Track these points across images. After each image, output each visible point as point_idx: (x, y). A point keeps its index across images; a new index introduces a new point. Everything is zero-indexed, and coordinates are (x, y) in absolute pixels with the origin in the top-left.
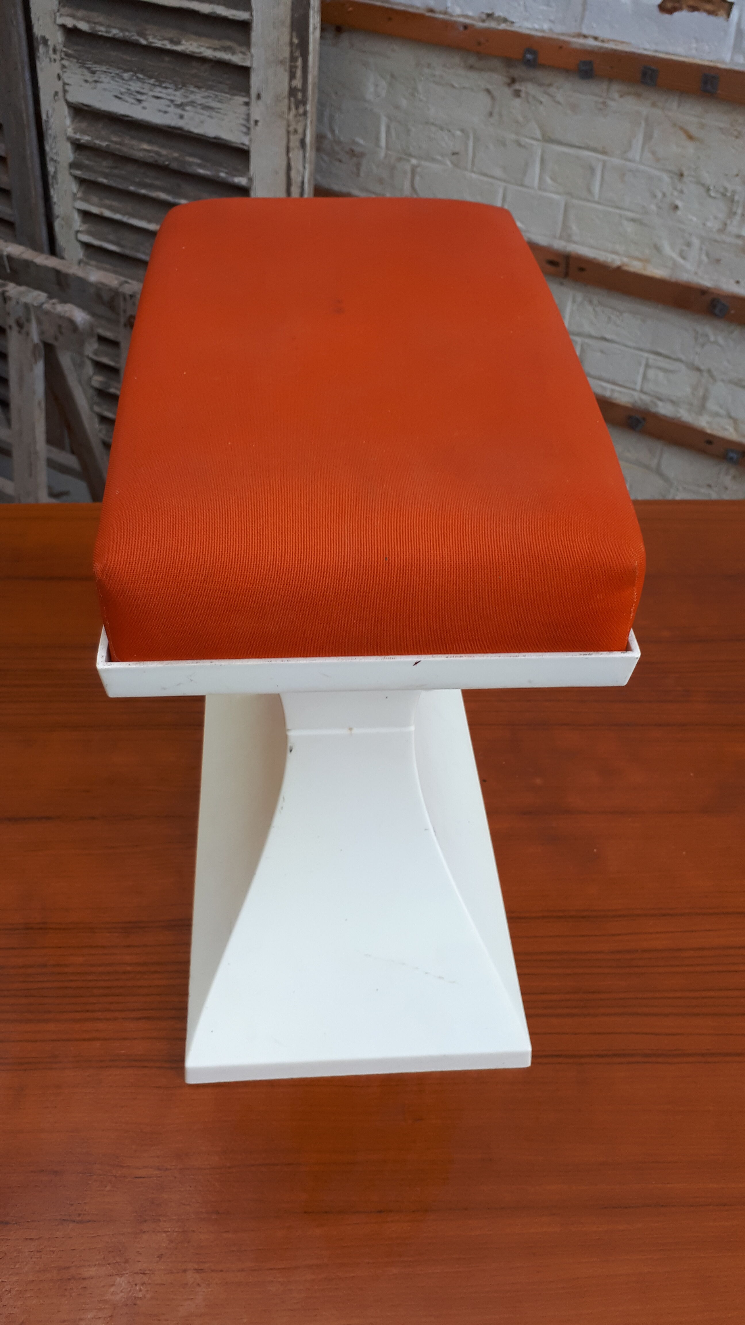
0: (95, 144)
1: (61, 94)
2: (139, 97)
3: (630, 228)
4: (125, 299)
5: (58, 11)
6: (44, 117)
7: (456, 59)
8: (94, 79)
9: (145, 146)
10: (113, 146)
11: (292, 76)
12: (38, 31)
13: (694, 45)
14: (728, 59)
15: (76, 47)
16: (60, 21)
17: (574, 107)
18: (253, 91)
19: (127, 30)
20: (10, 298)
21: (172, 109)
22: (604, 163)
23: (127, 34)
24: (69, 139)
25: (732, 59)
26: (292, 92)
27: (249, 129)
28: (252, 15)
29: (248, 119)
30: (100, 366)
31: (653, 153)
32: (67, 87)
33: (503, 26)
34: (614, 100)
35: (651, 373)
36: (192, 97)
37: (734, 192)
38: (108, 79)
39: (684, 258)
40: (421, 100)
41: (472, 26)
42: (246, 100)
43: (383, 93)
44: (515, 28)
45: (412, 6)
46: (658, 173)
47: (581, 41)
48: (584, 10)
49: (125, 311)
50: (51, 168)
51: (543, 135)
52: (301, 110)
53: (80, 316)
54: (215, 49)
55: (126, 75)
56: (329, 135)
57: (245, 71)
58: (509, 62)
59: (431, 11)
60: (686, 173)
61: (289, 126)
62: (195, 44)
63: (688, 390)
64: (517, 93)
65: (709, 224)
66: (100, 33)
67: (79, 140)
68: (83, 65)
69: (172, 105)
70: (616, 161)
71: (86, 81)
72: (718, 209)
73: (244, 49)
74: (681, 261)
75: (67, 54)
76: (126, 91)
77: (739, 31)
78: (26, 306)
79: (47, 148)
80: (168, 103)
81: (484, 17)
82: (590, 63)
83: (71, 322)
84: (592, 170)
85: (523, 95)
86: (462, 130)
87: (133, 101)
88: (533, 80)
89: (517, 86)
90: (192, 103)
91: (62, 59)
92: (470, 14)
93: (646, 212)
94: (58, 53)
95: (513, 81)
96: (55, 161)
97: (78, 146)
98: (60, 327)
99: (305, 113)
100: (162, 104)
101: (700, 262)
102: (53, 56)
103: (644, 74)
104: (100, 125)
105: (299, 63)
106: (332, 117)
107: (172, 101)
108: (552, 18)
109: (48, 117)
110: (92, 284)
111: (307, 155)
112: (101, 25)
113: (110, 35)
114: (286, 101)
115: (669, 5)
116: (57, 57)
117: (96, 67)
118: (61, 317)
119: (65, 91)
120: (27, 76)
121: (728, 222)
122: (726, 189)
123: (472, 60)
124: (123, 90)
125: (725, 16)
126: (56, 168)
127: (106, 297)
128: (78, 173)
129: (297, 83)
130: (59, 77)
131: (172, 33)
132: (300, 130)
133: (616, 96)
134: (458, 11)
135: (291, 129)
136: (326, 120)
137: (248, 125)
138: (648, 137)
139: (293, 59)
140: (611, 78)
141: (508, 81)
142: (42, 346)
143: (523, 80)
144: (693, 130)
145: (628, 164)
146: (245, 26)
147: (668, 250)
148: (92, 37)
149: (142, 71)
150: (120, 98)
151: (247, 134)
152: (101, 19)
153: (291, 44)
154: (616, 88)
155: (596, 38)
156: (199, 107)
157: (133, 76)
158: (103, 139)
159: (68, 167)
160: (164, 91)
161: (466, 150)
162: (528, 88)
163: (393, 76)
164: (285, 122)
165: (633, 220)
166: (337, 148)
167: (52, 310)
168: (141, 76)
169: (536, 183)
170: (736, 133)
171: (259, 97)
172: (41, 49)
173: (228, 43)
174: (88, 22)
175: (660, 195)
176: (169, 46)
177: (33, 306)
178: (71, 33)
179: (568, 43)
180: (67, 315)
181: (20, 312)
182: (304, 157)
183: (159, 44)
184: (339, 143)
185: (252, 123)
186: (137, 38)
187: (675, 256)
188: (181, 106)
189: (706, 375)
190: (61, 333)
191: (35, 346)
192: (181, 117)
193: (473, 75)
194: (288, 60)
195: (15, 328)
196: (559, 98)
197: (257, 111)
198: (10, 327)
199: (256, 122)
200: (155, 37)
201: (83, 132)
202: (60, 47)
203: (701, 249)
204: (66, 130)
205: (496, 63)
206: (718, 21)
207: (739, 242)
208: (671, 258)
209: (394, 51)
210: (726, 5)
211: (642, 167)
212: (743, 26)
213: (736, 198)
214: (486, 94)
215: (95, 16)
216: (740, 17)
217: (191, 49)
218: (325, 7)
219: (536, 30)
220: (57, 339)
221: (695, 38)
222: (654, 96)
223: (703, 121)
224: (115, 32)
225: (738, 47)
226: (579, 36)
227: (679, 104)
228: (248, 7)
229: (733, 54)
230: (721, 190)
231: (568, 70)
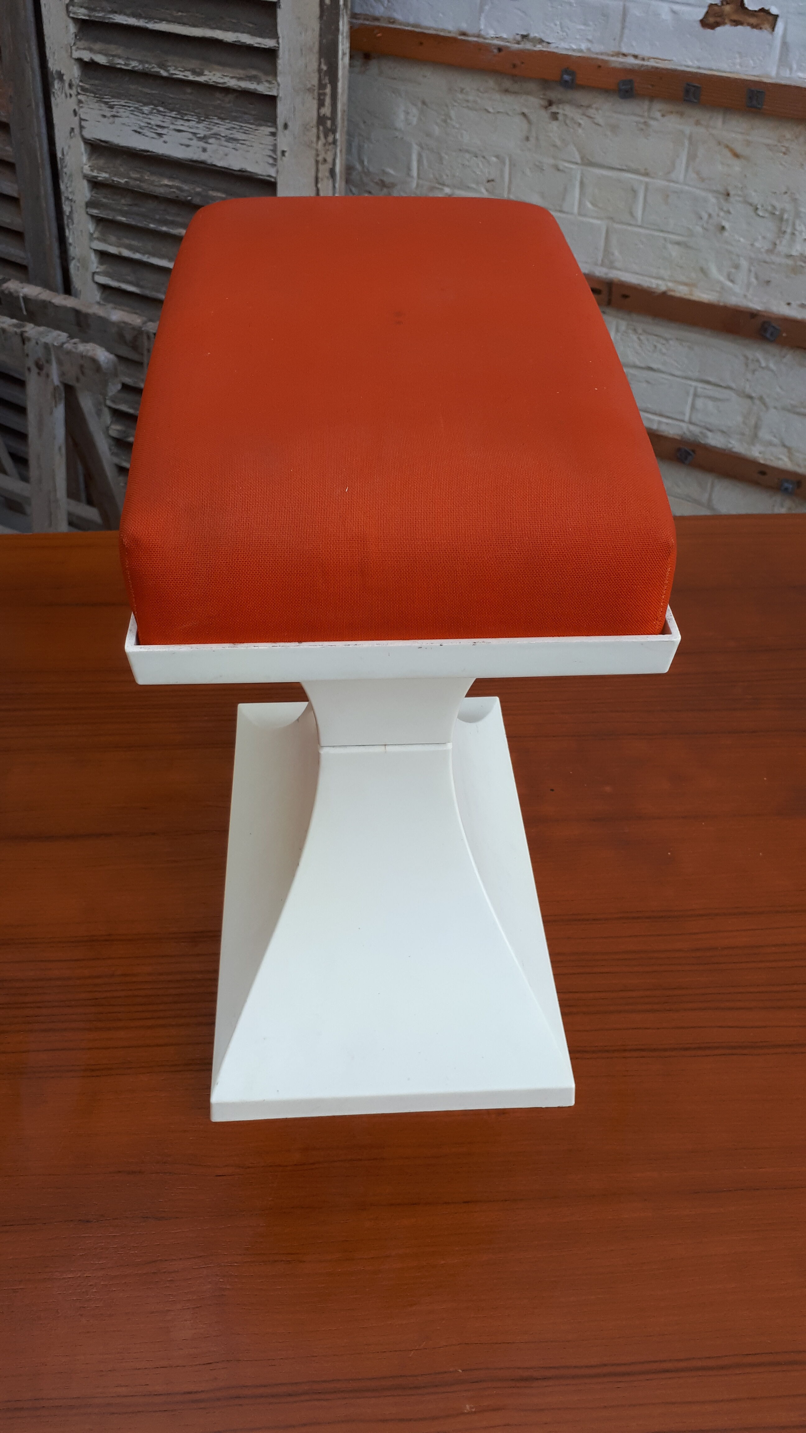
0: (113, 181)
1: (77, 131)
2: (160, 131)
3: (674, 251)
4: (149, 337)
5: (75, 44)
6: (59, 155)
7: (491, 83)
8: (112, 113)
9: (166, 182)
10: (132, 183)
11: (321, 104)
12: (53, 65)
13: (738, 61)
15: (92, 82)
16: (76, 55)
17: (614, 128)
18: (280, 122)
19: (147, 62)
20: (29, 339)
21: (195, 142)
22: (647, 185)
23: (147, 66)
24: (85, 177)
25: (778, 73)
26: (321, 120)
27: (275, 159)
28: (278, 43)
29: (274, 151)
30: (118, 414)
31: (698, 173)
32: (83, 123)
33: (539, 47)
34: (655, 119)
35: (700, 403)
36: (215, 129)
37: (783, 211)
38: (127, 113)
39: (732, 281)
40: (454, 127)
41: (507, 47)
42: (273, 130)
43: (415, 121)
44: (552, 49)
45: (443, 30)
46: (703, 194)
47: (621, 59)
48: (623, 28)
49: (150, 350)
50: (66, 209)
51: (582, 158)
52: (330, 139)
53: (103, 356)
54: (240, 79)
55: (146, 109)
56: (358, 167)
57: (272, 100)
58: (545, 83)
59: (464, 34)
60: (732, 193)
61: (318, 155)
62: (218, 74)
63: (740, 419)
64: (555, 116)
65: (757, 245)
66: (119, 66)
67: (96, 177)
68: (100, 100)
69: (194, 137)
70: (660, 183)
71: (104, 116)
72: (767, 228)
73: (270, 78)
74: (730, 284)
75: (84, 89)
76: (146, 125)
77: (785, 44)
78: (46, 346)
79: (62, 187)
80: (190, 136)
81: (519, 38)
82: (631, 82)
83: (94, 361)
84: (634, 192)
85: (560, 117)
86: (497, 157)
87: (154, 135)
88: (570, 102)
89: (554, 109)
90: (216, 136)
91: (79, 94)
92: (505, 36)
93: (692, 234)
94: (74, 88)
95: (550, 103)
96: (71, 200)
97: (95, 184)
98: (82, 367)
99: (335, 142)
100: (183, 138)
101: (749, 285)
102: (68, 91)
103: (687, 92)
104: (118, 162)
105: (328, 90)
106: (360, 148)
107: (194, 134)
108: (590, 37)
109: (63, 154)
110: (113, 324)
111: (337, 185)
112: (120, 57)
113: (129, 68)
114: (315, 130)
115: (711, 20)
116: (73, 92)
117: (115, 102)
118: (82, 356)
119: (81, 127)
120: (42, 112)
121: (778, 242)
122: (774, 207)
123: (507, 84)
124: (143, 124)
125: (770, 29)
126: (71, 207)
127: (129, 337)
128: (95, 212)
129: (326, 111)
130: (75, 113)
131: (194, 64)
132: (330, 159)
133: (658, 115)
134: (492, 33)
135: (320, 158)
136: (354, 150)
137: (275, 156)
138: (692, 157)
139: (322, 86)
140: (652, 98)
141: (545, 103)
142: (62, 388)
143: (560, 102)
144: (739, 149)
145: (672, 184)
146: (272, 54)
147: (715, 273)
148: (110, 70)
149: (163, 104)
150: (139, 133)
151: (274, 165)
152: (120, 51)
153: (320, 70)
154: (657, 108)
155: (636, 57)
156: (223, 139)
157: (153, 109)
158: (122, 176)
159: (84, 207)
160: (187, 124)
161: (502, 176)
162: (566, 110)
163: (424, 103)
164: (314, 152)
165: (678, 243)
166: (365, 179)
167: (74, 350)
168: (161, 109)
169: (576, 210)
170: (784, 149)
171: (286, 126)
172: (57, 85)
173: (254, 72)
174: (106, 55)
175: (705, 216)
176: (191, 78)
177: (53, 346)
178: (88, 67)
179: (606, 62)
180: (90, 354)
181: (40, 353)
182: (334, 187)
183: (180, 75)
184: (368, 173)
185: (279, 153)
186: (158, 70)
187: (722, 279)
188: (204, 139)
189: (757, 402)
190: (83, 373)
191: (56, 388)
192: (204, 150)
193: (509, 98)
194: (316, 88)
195: (35, 370)
196: (600, 120)
197: (284, 141)
198: (29, 369)
199: (283, 153)
200: (176, 68)
201: (101, 169)
202: (76, 82)
203: (750, 271)
204: (82, 168)
205: (532, 86)
206: (763, 34)
207: (790, 262)
208: (719, 282)
209: (425, 76)
210: (771, 18)
211: (687, 188)
212: (789, 39)
213: (786, 216)
214: (522, 117)
215: (113, 49)
216: (785, 29)
217: (214, 79)
218: (355, 33)
219: (574, 50)
220: (78, 380)
221: (739, 53)
222: (697, 114)
223: (748, 138)
224: (134, 64)
225: (784, 60)
226: (618, 54)
227: (724, 122)
228: (274, 34)
229: (779, 67)
230: (770, 208)
231: (606, 91)
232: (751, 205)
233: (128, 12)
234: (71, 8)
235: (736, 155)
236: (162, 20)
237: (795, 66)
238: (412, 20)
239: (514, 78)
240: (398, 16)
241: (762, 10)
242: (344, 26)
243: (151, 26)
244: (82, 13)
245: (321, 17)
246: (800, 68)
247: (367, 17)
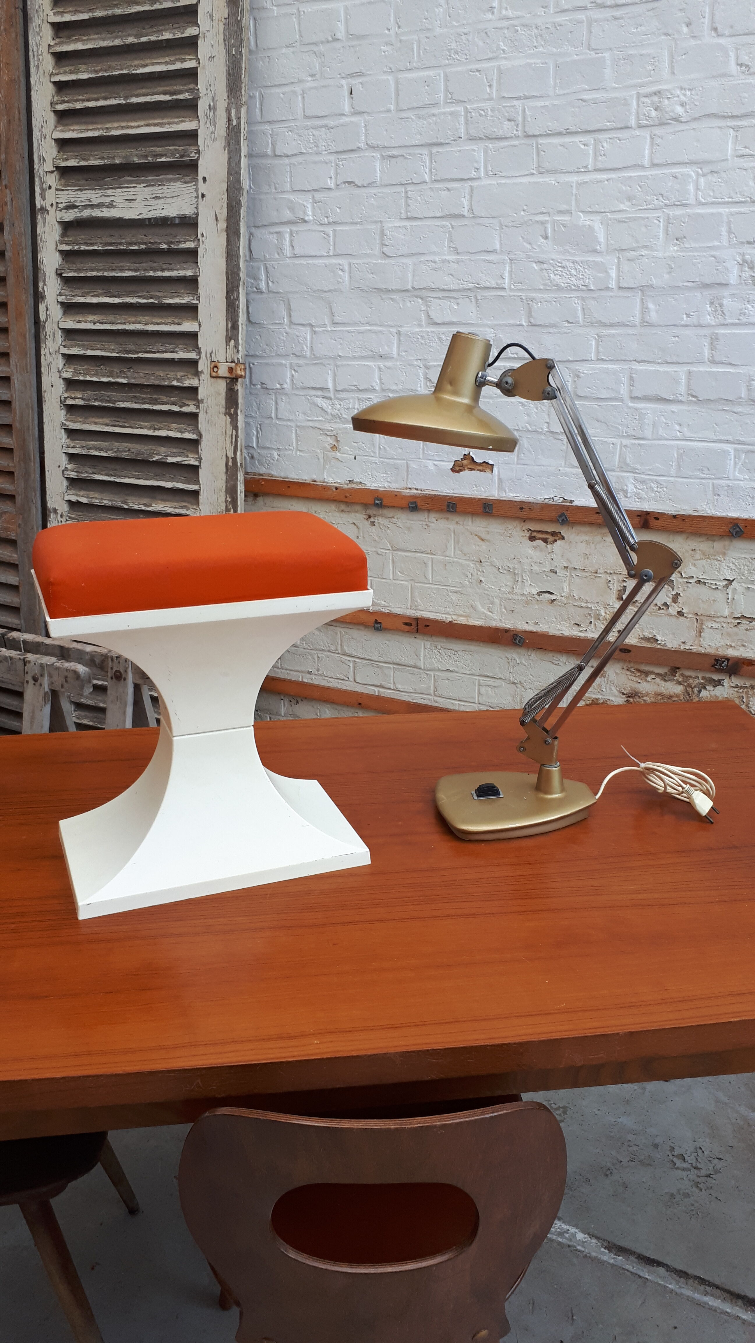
3: (454, 597)
4: (112, 660)
5: (66, 492)
7: (333, 507)
12: (50, 505)
13: (477, 489)
14: (496, 495)
15: (77, 513)
16: (67, 498)
17: (409, 529)
19: (114, 501)
20: (29, 662)
22: (432, 558)
25: (498, 494)
28: (200, 487)
31: (462, 551)
33: (360, 486)
34: (432, 522)
35: (483, 690)
37: (514, 569)
39: (491, 612)
41: (341, 488)
44: (368, 487)
45: (301, 479)
46: (466, 562)
47: (408, 491)
48: (408, 475)
49: (112, 668)
51: (392, 547)
53: (81, 669)
54: (175, 508)
58: (366, 506)
59: (315, 481)
60: (483, 561)
63: (510, 698)
64: (373, 524)
65: (503, 589)
66: (95, 504)
70: (440, 558)
72: (507, 580)
73: (195, 507)
74: (491, 614)
75: (70, 517)
77: (500, 479)
78: (42, 666)
82: (415, 503)
83: (75, 672)
84: (425, 564)
85: (376, 524)
88: (381, 515)
89: (372, 520)
91: (67, 520)
92: (339, 481)
93: (463, 586)
94: (64, 517)
95: (370, 517)
101: (502, 613)
102: (60, 519)
103: (448, 506)
108: (389, 480)
112: (97, 499)
113: (103, 504)
115: (457, 468)
118: (67, 671)
121: (515, 587)
122: (510, 568)
123: (343, 507)
125: (490, 472)
127: (97, 661)
131: (145, 501)
133: (434, 520)
134: (331, 480)
138: (457, 542)
139: (228, 510)
140: (429, 511)
141: (366, 517)
142: (50, 693)
143: (375, 516)
144: (483, 536)
145: (447, 558)
146: (196, 494)
147: (480, 608)
148: (90, 507)
152: (96, 495)
153: (226, 501)
154: (433, 516)
155: (417, 489)
162: (379, 520)
165: (456, 592)
167: (61, 667)
169: (391, 577)
170: (509, 535)
172: (52, 516)
173: (184, 504)
174: (87, 498)
175: (470, 575)
176: (143, 508)
177: (47, 664)
178: (74, 505)
179: (399, 493)
180: (73, 669)
181: (37, 671)
183: (136, 507)
186: (122, 505)
187: (485, 611)
189: (519, 686)
190: (67, 681)
191: (46, 693)
193: (344, 515)
194: (224, 511)
195: (31, 682)
196: (399, 524)
198: (27, 682)
200: (134, 503)
202: (65, 513)
203: (501, 605)
205: (358, 508)
206: (487, 474)
207: (524, 598)
208: (483, 613)
209: (292, 505)
210: (490, 466)
211: (456, 560)
212: (502, 476)
213: (516, 572)
214: (353, 525)
215: (92, 494)
216: (499, 472)
217: (158, 508)
218: (247, 482)
219: (381, 487)
220: (62, 686)
221: (476, 485)
222: (456, 518)
223: (488, 530)
224: (105, 502)
225: (501, 488)
226: (406, 488)
227: (472, 522)
228: (197, 482)
229: (498, 491)
230: (506, 568)
231: (402, 508)
232: (495, 567)
233: (103, 473)
234: (65, 472)
235: (482, 540)
236: (125, 477)
237: (507, 490)
238: (282, 475)
239: (347, 503)
240: (274, 473)
241: (485, 462)
242: (241, 477)
243: (118, 480)
244: (73, 475)
245: (227, 472)
246: (511, 491)
247: (254, 474)
